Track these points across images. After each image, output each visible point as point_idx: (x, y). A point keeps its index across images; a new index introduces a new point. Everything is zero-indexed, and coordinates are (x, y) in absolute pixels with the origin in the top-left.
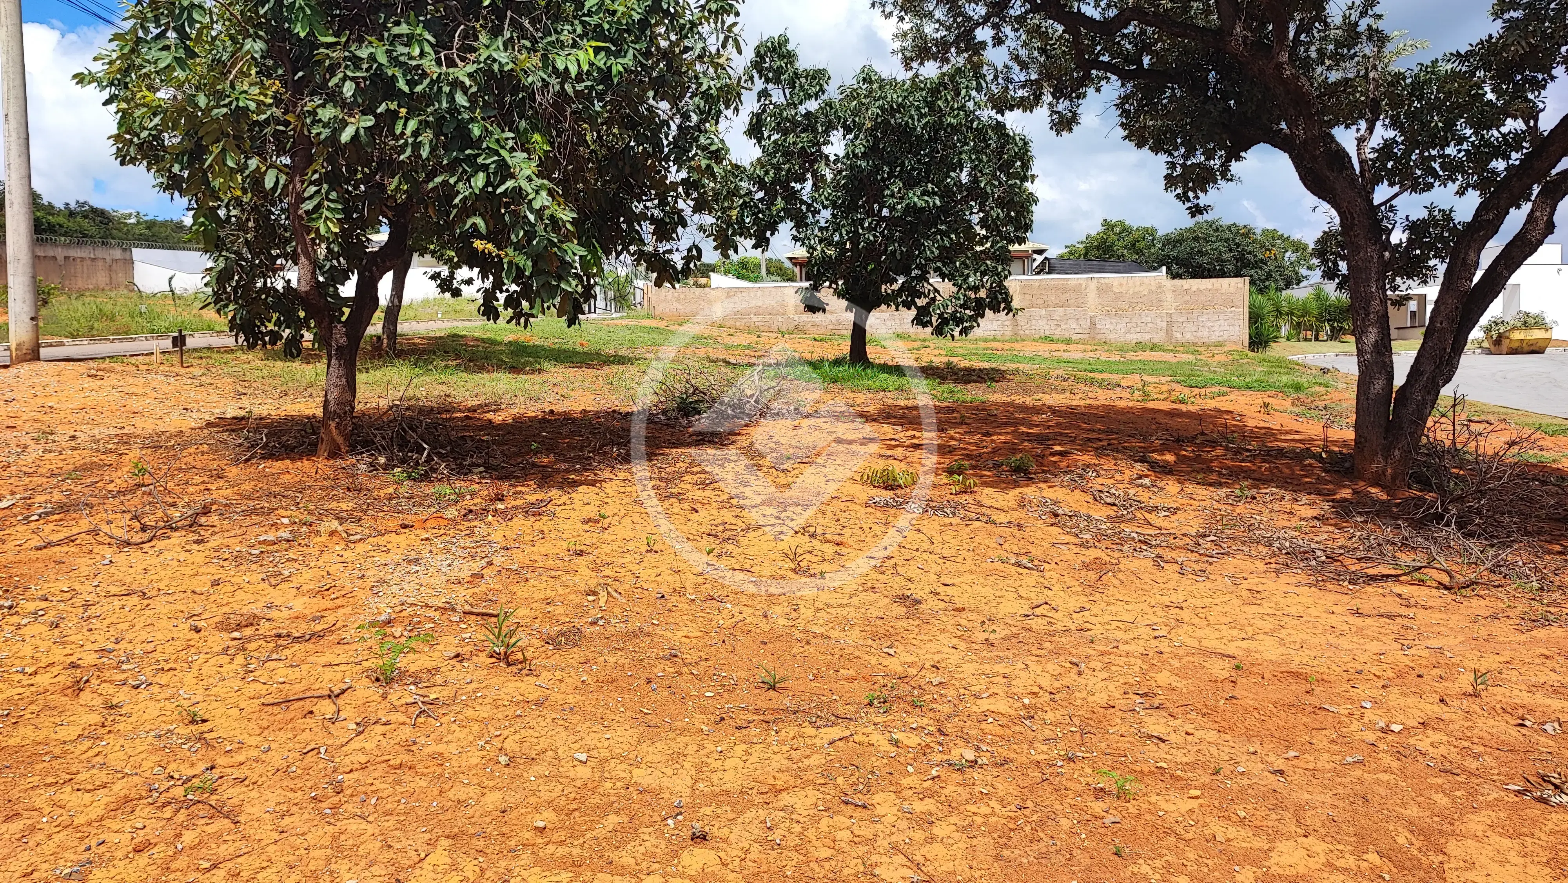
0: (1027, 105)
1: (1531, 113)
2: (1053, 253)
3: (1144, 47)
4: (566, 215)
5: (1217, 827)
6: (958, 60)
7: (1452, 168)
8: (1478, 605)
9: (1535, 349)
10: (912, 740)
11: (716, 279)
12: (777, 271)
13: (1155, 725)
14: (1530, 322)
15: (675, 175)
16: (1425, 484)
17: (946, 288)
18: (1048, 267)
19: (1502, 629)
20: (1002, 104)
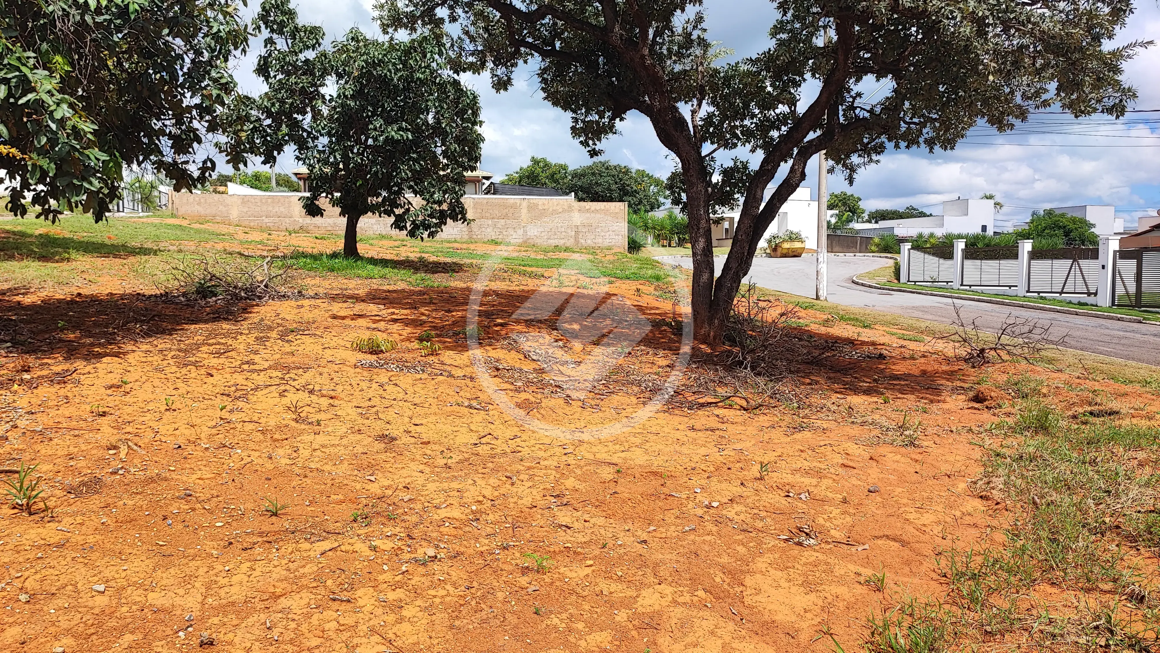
0: (476, 68)
1: (792, 102)
2: (497, 179)
3: (556, 34)
4: (88, 127)
5: (604, 586)
6: (422, 30)
7: (748, 134)
8: (763, 420)
9: (796, 254)
10: (387, 545)
11: (233, 188)
12: (284, 183)
13: (564, 517)
14: (794, 237)
15: (189, 100)
16: (733, 342)
17: (417, 202)
18: (493, 190)
19: (777, 435)
20: (458, 67)
